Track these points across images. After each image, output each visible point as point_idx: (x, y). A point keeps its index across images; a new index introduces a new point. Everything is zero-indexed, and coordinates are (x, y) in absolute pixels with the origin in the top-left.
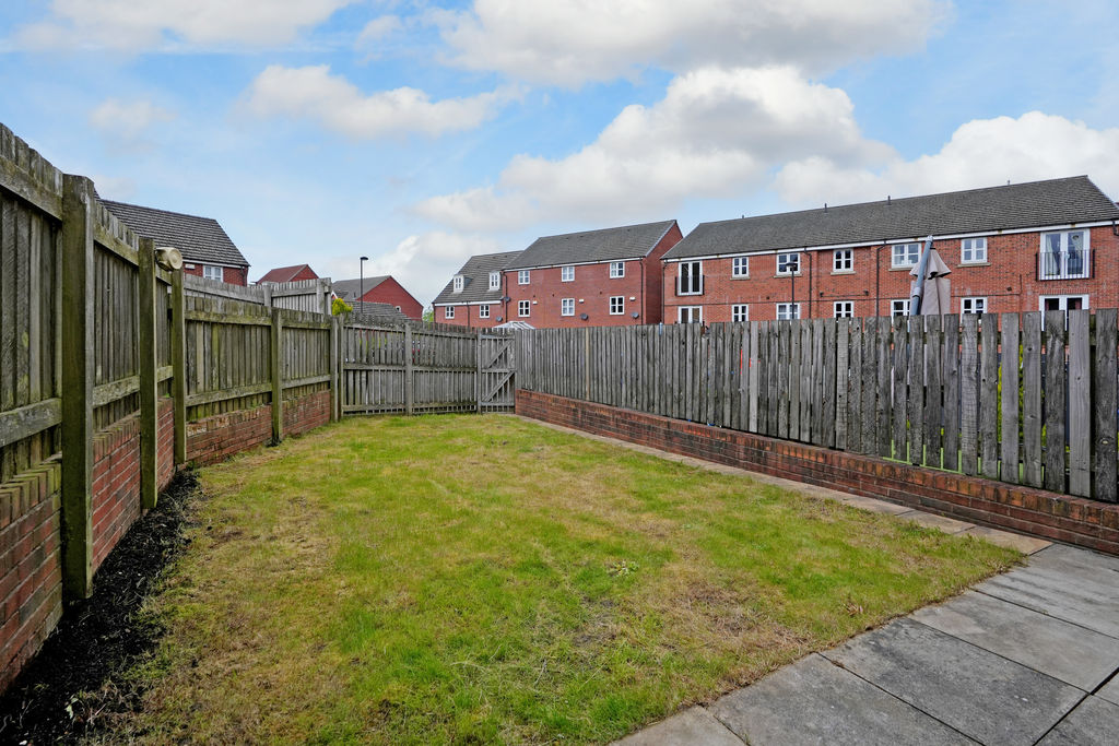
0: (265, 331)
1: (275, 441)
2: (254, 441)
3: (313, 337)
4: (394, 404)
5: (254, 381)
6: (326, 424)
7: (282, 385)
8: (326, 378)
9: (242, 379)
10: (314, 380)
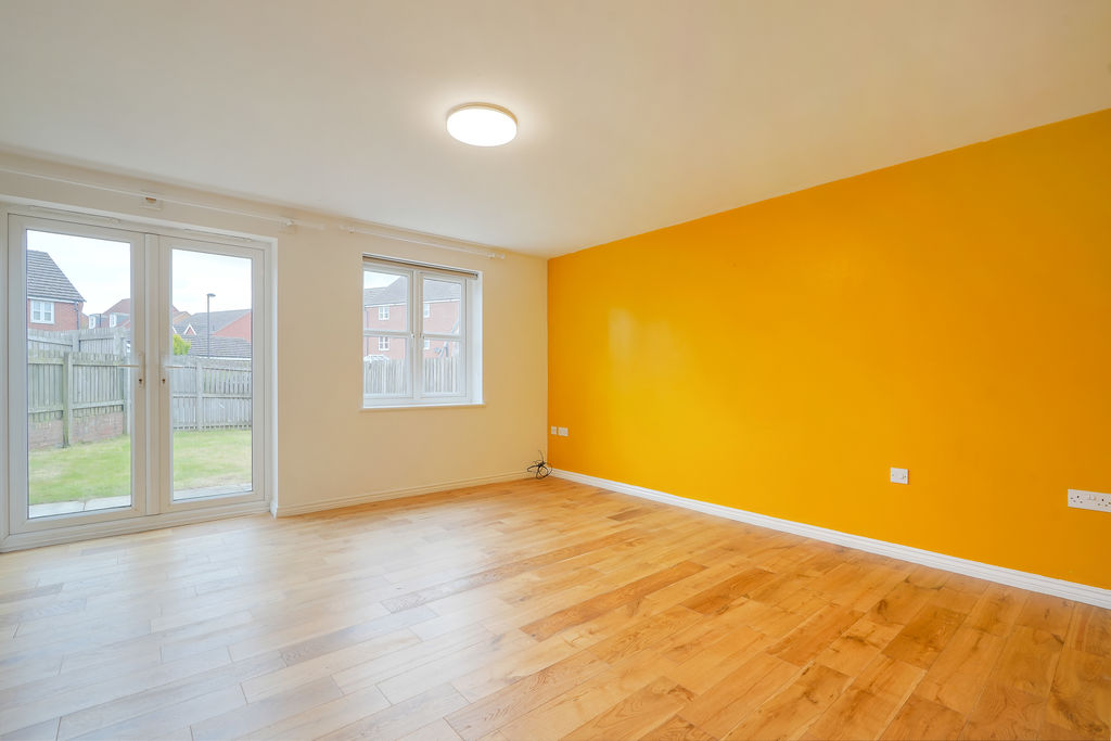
0: (57, 368)
1: (65, 443)
2: (45, 444)
3: (105, 373)
4: (186, 423)
5: (47, 402)
6: (118, 437)
7: (71, 406)
8: (119, 402)
9: (36, 401)
10: (105, 404)
